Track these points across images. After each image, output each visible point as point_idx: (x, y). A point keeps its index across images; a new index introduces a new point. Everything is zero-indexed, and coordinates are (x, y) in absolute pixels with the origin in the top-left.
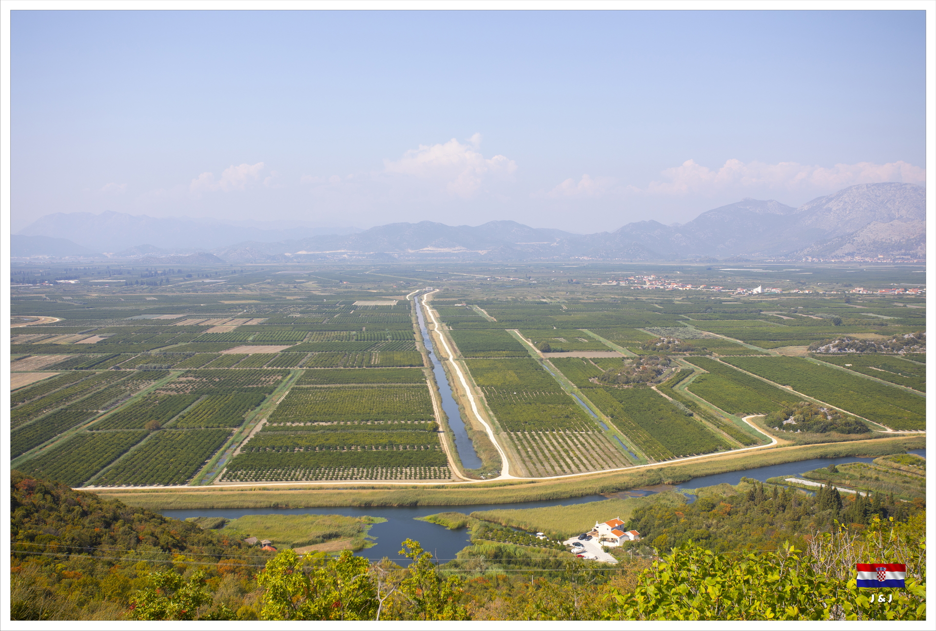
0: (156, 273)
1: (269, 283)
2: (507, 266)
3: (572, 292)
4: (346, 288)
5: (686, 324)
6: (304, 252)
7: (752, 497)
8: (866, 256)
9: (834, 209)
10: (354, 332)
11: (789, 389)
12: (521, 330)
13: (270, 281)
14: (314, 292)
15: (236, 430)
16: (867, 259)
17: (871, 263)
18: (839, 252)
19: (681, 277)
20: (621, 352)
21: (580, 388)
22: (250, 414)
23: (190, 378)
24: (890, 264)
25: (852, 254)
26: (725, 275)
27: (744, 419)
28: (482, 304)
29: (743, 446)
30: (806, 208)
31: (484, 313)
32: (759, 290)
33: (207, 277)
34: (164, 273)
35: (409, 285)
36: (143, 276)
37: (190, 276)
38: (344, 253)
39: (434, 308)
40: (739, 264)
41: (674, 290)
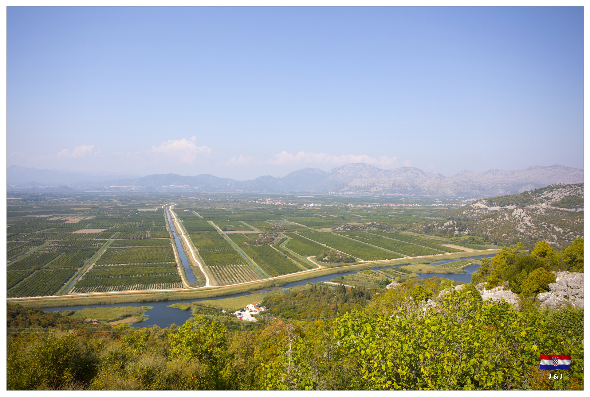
0: (38, 195)
1: (96, 200)
2: (207, 194)
3: (236, 205)
4: (134, 203)
5: (284, 219)
6: (113, 186)
7: (311, 290)
8: (353, 192)
9: (341, 173)
10: (138, 223)
11: (325, 245)
12: (214, 222)
13: (97, 199)
14: (118, 205)
15: (80, 269)
16: (353, 193)
17: (355, 195)
18: (343, 190)
19: (281, 199)
20: (257, 231)
21: (240, 246)
22: (87, 261)
23: (56, 245)
24: (361, 195)
25: (347, 191)
26: (299, 199)
27: (308, 258)
28: (197, 210)
29: (307, 269)
30: (330, 172)
31: (197, 214)
32: (312, 205)
33: (65, 197)
34: (43, 195)
35: (163, 202)
36: (31, 196)
37: (56, 197)
38: (133, 187)
39: (174, 212)
40: (305, 194)
41: (279, 205)
